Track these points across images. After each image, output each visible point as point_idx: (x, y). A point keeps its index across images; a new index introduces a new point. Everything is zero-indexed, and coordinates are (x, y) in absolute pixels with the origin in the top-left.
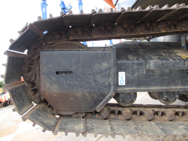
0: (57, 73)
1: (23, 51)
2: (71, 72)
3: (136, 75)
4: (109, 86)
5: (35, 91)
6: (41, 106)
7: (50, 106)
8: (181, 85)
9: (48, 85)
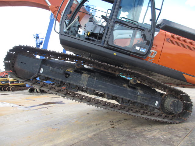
0: (21, 63)
1: (13, 52)
2: (26, 64)
3: (47, 71)
4: (36, 72)
5: (13, 67)
6: (13, 72)
7: (16, 73)
8: (62, 79)
9: (17, 65)
